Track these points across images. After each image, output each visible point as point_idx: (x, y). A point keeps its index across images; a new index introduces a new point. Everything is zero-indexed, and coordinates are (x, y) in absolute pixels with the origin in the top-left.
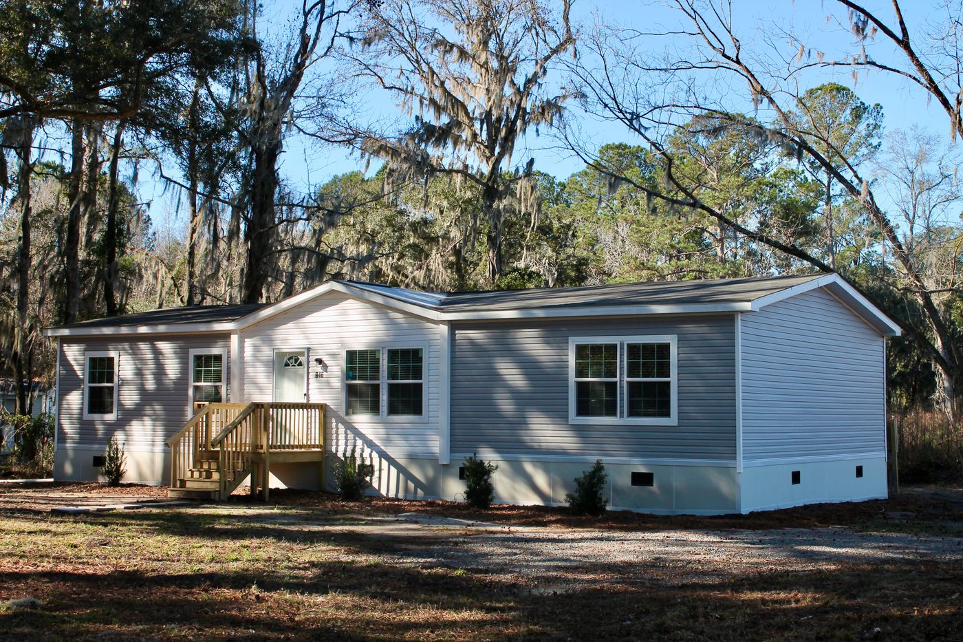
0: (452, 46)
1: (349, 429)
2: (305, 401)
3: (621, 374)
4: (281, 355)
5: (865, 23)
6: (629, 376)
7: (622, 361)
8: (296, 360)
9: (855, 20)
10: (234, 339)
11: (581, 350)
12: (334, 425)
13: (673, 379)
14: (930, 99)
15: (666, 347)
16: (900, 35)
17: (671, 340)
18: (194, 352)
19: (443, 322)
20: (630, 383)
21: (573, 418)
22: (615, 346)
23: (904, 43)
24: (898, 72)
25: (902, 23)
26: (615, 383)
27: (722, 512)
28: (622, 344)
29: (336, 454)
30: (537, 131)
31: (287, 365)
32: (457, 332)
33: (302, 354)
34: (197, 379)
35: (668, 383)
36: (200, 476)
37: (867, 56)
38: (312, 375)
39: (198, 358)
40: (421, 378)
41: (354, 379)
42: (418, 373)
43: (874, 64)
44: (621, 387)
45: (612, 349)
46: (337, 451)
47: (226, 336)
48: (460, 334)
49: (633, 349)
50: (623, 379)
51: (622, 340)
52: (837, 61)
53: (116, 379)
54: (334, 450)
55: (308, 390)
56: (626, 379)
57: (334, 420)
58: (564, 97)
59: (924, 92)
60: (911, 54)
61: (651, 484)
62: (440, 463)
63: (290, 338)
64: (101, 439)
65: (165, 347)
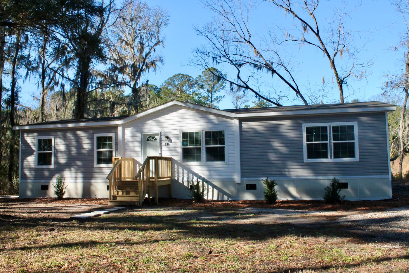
0: (123, 40)
1: (184, 169)
2: (160, 156)
3: (330, 140)
4: (144, 136)
5: (306, 27)
6: (334, 140)
7: (330, 134)
8: (153, 138)
9: (303, 25)
10: (120, 129)
11: (309, 130)
12: (176, 167)
13: (356, 141)
14: (324, 54)
15: (352, 127)
16: (317, 32)
17: (355, 124)
18: (96, 135)
19: (236, 118)
20: (334, 144)
21: (306, 160)
22: (326, 128)
23: (318, 35)
24: (314, 45)
25: (317, 28)
26: (327, 144)
27: (383, 198)
28: (330, 127)
29: (178, 180)
30: (149, 71)
31: (148, 140)
32: (243, 123)
33: (157, 135)
34: (99, 147)
35: (353, 143)
36: (123, 194)
37: (304, 39)
38: (163, 144)
39: (99, 139)
40: (224, 144)
41: (187, 145)
42: (222, 142)
43: (307, 41)
44: (330, 145)
45: (324, 129)
46: (178, 179)
47: (115, 127)
48: (244, 124)
49: (335, 129)
50: (331, 142)
51: (330, 125)
52: (296, 39)
53: (53, 149)
54: (176, 178)
55: (161, 151)
56: (332, 142)
57: (176, 165)
58: (157, 61)
59: (322, 52)
60: (320, 39)
61: (347, 188)
62: (236, 183)
63: (151, 127)
64: (47, 177)
65: (81, 134)
